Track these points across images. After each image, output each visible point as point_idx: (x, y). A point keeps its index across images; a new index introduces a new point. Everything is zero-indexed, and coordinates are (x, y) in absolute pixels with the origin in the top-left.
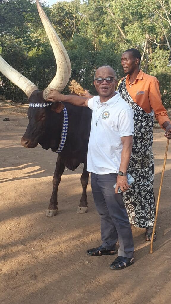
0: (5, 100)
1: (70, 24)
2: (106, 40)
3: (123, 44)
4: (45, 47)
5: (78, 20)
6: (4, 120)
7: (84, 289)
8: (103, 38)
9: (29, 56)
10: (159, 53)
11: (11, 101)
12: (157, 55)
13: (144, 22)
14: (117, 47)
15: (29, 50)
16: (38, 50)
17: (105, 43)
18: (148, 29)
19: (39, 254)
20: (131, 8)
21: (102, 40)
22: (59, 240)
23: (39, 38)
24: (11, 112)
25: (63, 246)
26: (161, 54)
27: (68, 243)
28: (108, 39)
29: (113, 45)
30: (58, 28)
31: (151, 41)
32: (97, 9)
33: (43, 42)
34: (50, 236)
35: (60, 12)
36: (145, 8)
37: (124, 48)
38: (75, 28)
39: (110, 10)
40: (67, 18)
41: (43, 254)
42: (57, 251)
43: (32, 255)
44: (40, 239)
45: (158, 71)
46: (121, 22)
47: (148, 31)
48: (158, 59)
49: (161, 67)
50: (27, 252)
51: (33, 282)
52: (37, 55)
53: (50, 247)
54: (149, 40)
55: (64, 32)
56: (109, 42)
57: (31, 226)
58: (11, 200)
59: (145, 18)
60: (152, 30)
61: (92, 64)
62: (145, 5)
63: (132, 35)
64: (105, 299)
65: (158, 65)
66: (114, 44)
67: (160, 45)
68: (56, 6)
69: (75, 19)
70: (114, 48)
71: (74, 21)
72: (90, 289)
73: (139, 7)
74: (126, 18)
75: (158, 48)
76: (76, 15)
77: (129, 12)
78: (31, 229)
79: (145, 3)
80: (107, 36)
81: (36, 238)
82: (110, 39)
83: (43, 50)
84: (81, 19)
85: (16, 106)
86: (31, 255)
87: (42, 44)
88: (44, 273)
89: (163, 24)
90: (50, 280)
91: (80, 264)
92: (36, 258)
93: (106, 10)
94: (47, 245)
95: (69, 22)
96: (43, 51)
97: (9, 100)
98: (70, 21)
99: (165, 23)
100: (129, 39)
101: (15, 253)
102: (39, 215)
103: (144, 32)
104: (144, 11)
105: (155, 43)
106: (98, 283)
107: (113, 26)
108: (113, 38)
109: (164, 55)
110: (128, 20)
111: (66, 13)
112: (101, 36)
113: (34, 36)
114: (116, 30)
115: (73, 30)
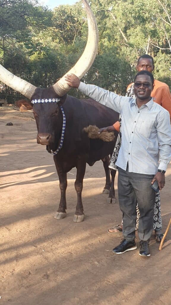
0: (7, 104)
1: (72, 27)
2: (108, 44)
3: (125, 48)
4: (47, 51)
5: (80, 24)
6: (7, 125)
7: (95, 288)
8: (105, 41)
9: (31, 60)
10: (161, 57)
11: (13, 106)
12: (159, 59)
13: (146, 26)
14: (119, 51)
15: (31, 53)
16: (40, 54)
17: (107, 47)
18: (150, 33)
19: (49, 255)
20: (133, 12)
21: (104, 44)
22: (68, 242)
23: (41, 41)
24: (14, 116)
25: (72, 247)
26: (163, 58)
27: (77, 245)
28: (110, 43)
29: (116, 50)
30: (60, 32)
31: (153, 45)
32: (99, 13)
33: (44, 46)
34: (60, 238)
35: (62, 15)
36: (148, 11)
37: (126, 52)
38: (77, 31)
39: (112, 13)
40: (68, 22)
41: (54, 255)
42: (67, 252)
43: (43, 256)
44: (49, 241)
45: (160, 75)
46: (123, 26)
47: (151, 35)
48: (160, 63)
49: (163, 71)
50: (38, 253)
51: (45, 281)
52: (39, 59)
53: (60, 248)
54: (152, 44)
55: (65, 36)
56: (111, 45)
57: (41, 229)
58: (19, 203)
59: (148, 22)
60: (154, 34)
61: (94, 67)
62: (148, 9)
63: (134, 38)
64: (115, 298)
65: (160, 69)
66: (116, 48)
67: (162, 49)
68: (57, 8)
69: (77, 22)
70: (115, 52)
71: (76, 24)
72: (101, 288)
73: (142, 11)
74: (128, 22)
75: (160, 52)
76: (78, 19)
77: (132, 16)
78: (41, 231)
79: (147, 7)
80: (109, 40)
81: (46, 239)
82: (112, 43)
83: (45, 53)
84: (83, 23)
85: (18, 110)
86: (41, 256)
87: (44, 48)
88: (56, 273)
89: (165, 28)
90: (62, 279)
91: (90, 264)
92: (46, 258)
93: (108, 13)
94: (57, 246)
95: (71, 26)
96: (44, 55)
97: (11, 105)
98: (72, 24)
99: (167, 27)
100: (131, 42)
101: (26, 254)
102: (48, 218)
103: (146, 37)
104: (147, 15)
105: (158, 47)
106: (107, 283)
107: (115, 30)
108: (115, 42)
109: (166, 59)
110: (130, 23)
111: (68, 16)
112: (103, 40)
113: (36, 39)
114: (118, 33)
115: (74, 33)
